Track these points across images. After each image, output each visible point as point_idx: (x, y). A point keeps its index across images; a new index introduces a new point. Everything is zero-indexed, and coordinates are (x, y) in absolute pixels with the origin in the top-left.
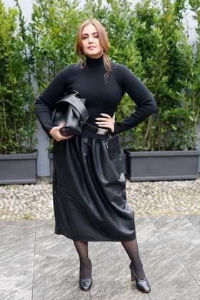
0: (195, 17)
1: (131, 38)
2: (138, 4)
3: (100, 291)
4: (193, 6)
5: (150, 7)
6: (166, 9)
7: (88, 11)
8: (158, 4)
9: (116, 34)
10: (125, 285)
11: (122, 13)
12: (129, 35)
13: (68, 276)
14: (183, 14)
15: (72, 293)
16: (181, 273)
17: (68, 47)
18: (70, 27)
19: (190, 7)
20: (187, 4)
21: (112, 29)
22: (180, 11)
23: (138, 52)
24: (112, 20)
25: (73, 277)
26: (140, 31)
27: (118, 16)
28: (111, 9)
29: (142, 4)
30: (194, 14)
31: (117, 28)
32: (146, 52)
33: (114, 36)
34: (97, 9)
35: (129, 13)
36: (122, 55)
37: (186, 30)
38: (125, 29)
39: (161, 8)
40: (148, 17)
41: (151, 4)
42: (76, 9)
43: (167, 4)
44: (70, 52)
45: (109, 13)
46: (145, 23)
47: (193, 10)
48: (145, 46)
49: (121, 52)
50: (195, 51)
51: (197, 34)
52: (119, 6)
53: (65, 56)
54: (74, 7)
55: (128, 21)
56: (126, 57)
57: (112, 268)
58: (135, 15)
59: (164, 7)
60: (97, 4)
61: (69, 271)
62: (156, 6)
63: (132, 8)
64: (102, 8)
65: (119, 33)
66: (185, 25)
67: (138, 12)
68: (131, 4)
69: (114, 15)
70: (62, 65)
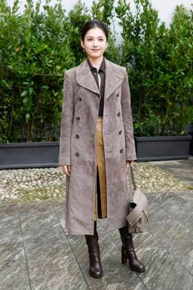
0: (120, 23)
1: (66, 41)
2: (72, 12)
3: (38, 274)
4: (119, 14)
5: (82, 14)
6: (95, 16)
7: (27, 16)
8: (89, 11)
9: (52, 37)
10: (62, 267)
11: (57, 19)
12: (64, 39)
13: (9, 261)
14: (111, 21)
15: (12, 278)
16: (113, 252)
17: (9, 48)
18: (11, 30)
19: (116, 14)
20: (113, 11)
21: (48, 33)
22: (108, 18)
23: (72, 53)
24: (49, 25)
25: (14, 261)
26: (74, 34)
27: (54, 21)
28: (47, 15)
29: (75, 12)
30: (120, 20)
31: (53, 32)
32: (79, 54)
33: (51, 39)
34: (35, 14)
35: (63, 19)
36: (58, 56)
37: (113, 34)
38: (61, 33)
39: (91, 15)
40: (80, 22)
41: (83, 11)
42: (16, 14)
43: (97, 11)
44: (11, 53)
45: (46, 18)
46: (77, 29)
47: (119, 17)
48: (78, 48)
49: (56, 53)
50: (121, 53)
51: (122, 38)
52: (55, 13)
53: (7, 57)
54: (14, 12)
55: (62, 26)
56: (62, 58)
57: (50, 250)
58: (69, 21)
59: (94, 14)
60: (35, 11)
61: (9, 256)
62: (87, 14)
63: (66, 14)
64: (39, 14)
65: (55, 37)
66: (112, 31)
67: (72, 19)
68: (65, 11)
69: (51, 20)
70: (4, 64)
